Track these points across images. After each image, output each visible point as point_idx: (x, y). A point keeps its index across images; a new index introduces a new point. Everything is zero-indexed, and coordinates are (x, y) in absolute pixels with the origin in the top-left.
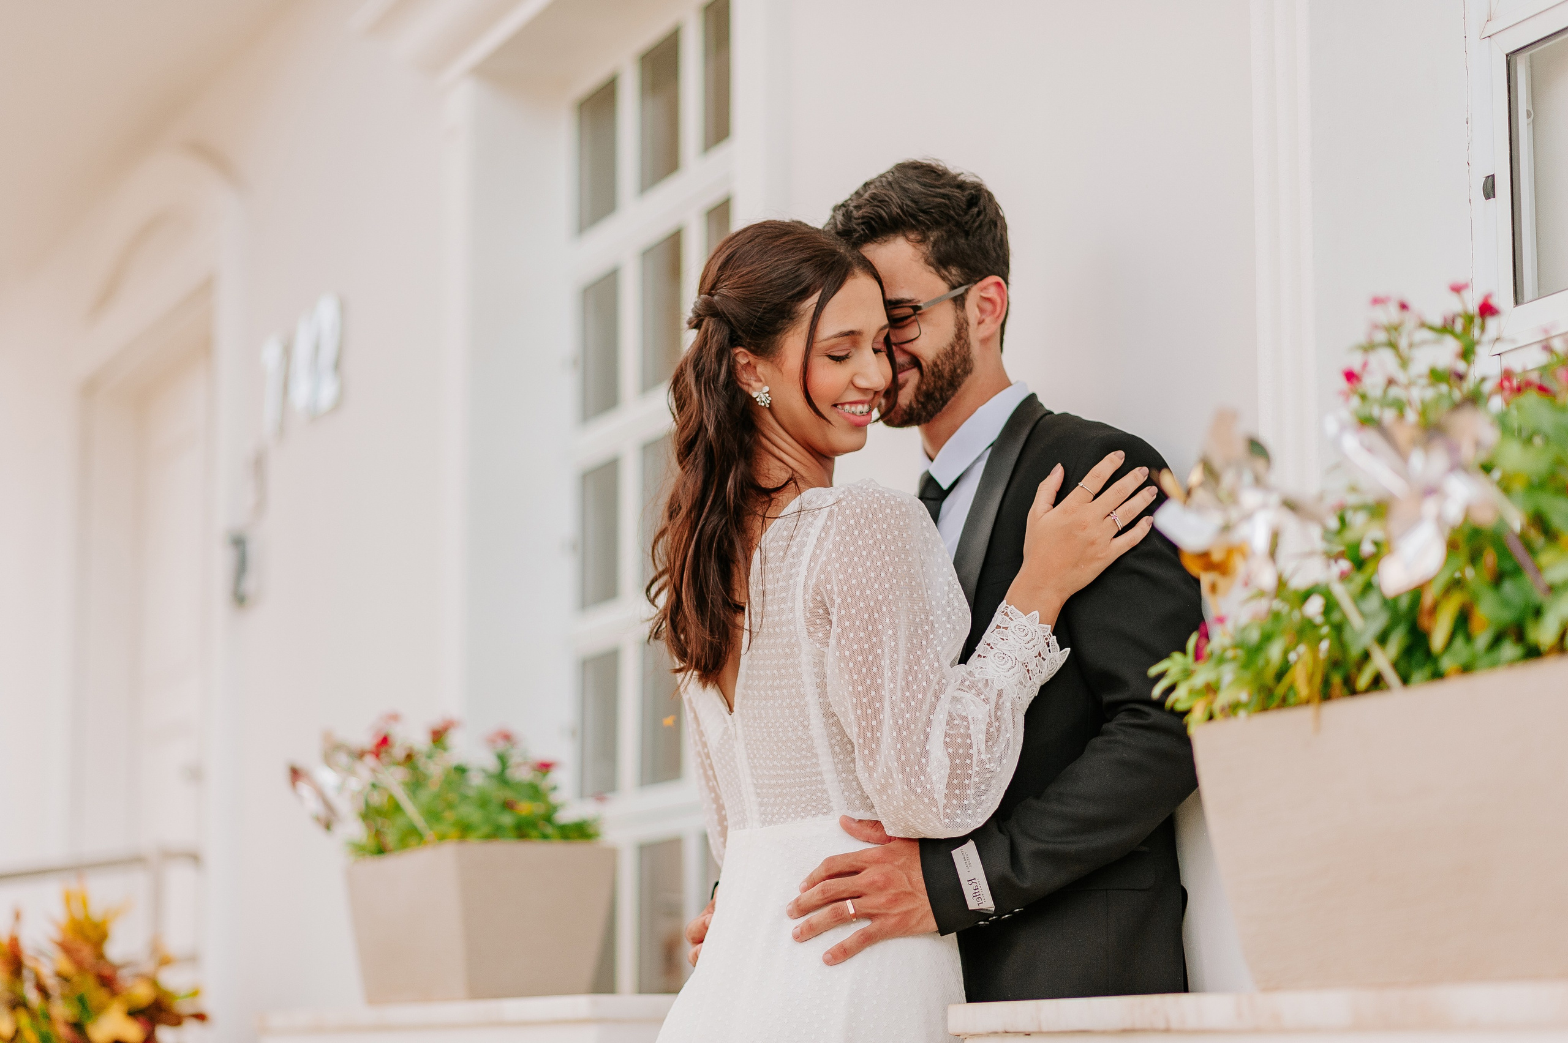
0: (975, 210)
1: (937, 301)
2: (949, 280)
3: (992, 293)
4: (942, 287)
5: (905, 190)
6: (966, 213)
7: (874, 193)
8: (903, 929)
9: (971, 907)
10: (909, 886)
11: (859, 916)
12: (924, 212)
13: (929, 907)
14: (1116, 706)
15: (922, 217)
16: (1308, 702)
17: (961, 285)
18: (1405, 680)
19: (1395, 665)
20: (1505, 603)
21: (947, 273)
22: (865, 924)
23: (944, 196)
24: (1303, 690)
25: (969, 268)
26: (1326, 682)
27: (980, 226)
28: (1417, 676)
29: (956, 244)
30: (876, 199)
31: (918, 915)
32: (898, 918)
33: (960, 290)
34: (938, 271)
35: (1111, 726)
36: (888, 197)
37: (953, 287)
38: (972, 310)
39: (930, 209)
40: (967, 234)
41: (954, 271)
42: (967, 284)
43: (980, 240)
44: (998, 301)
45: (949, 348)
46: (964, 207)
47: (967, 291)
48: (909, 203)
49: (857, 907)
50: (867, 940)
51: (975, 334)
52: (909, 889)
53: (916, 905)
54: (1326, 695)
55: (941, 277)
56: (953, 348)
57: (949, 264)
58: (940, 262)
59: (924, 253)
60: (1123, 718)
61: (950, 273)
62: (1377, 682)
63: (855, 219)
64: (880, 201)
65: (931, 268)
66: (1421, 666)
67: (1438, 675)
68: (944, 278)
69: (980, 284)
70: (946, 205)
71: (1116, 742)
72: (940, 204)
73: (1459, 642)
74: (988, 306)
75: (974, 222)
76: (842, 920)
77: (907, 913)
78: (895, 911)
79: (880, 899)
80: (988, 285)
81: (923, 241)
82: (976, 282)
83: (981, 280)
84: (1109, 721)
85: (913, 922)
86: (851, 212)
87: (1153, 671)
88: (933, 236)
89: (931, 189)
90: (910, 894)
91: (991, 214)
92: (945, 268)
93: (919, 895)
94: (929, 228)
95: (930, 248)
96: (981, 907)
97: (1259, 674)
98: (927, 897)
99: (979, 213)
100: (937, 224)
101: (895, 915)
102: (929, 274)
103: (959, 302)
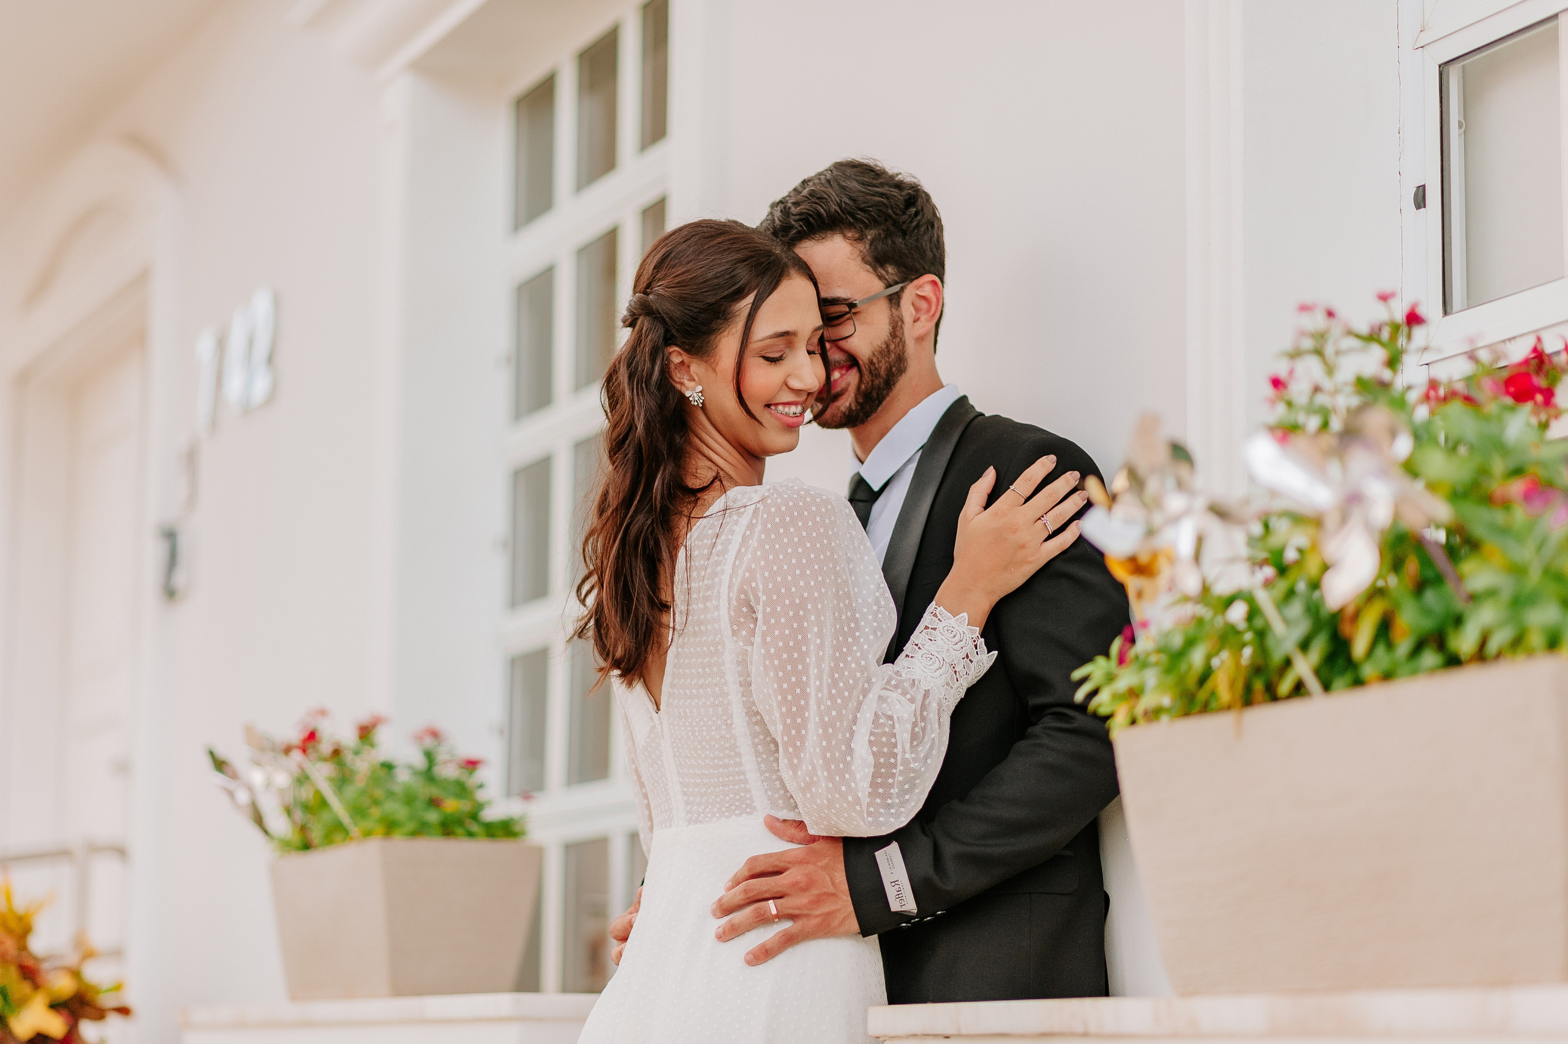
0: (913, 210)
1: (872, 300)
2: (886, 279)
3: (927, 291)
4: (877, 285)
5: (843, 188)
6: (904, 213)
7: (812, 190)
8: (825, 930)
9: (893, 909)
10: (831, 887)
11: (781, 916)
12: (862, 210)
13: (851, 908)
14: (1041, 710)
15: (860, 215)
16: (1229, 707)
17: (897, 283)
18: (1327, 687)
19: (1317, 672)
20: (1426, 612)
21: (884, 272)
22: (786, 925)
23: (882, 195)
24: (1224, 695)
25: (905, 267)
26: (1248, 689)
27: (918, 226)
28: (1339, 683)
29: (893, 242)
30: (814, 196)
31: (840, 916)
32: (820, 919)
33: (896, 288)
34: (875, 270)
35: (1037, 729)
36: (827, 194)
37: (889, 286)
38: (907, 308)
39: (869, 207)
40: (904, 233)
41: (890, 269)
42: (902, 282)
43: (917, 240)
44: (934, 299)
45: (884, 346)
46: (902, 206)
47: (902, 289)
48: (847, 201)
49: (779, 907)
50: (789, 941)
51: (910, 332)
52: (832, 890)
53: (838, 907)
54: (1247, 700)
55: (878, 276)
56: (888, 346)
57: (886, 262)
58: (878, 260)
59: (861, 251)
60: (1049, 722)
61: (887, 272)
62: (1299, 689)
63: (793, 215)
64: (818, 198)
65: (868, 267)
66: (1343, 672)
67: (1358, 682)
68: (881, 277)
69: (916, 282)
70: (884, 204)
71: (1040, 745)
72: (878, 202)
73: (1381, 650)
74: (923, 305)
75: (911, 222)
76: (764, 920)
77: (829, 914)
78: (817, 912)
79: (802, 900)
80: (924, 284)
81: (860, 239)
82: (912, 280)
83: (917, 278)
84: (1035, 724)
85: (836, 923)
86: (790, 208)
87: (1077, 675)
88: (870, 234)
89: (869, 188)
90: (833, 895)
91: (928, 215)
92: (882, 266)
93: (841, 895)
94: (867, 227)
95: (868, 247)
96: (904, 908)
97: (1181, 680)
98: (849, 899)
99: (917, 214)
100: (874, 222)
101: (817, 916)
102: (866, 273)
103: (894, 300)
